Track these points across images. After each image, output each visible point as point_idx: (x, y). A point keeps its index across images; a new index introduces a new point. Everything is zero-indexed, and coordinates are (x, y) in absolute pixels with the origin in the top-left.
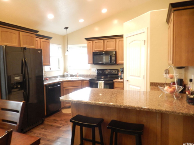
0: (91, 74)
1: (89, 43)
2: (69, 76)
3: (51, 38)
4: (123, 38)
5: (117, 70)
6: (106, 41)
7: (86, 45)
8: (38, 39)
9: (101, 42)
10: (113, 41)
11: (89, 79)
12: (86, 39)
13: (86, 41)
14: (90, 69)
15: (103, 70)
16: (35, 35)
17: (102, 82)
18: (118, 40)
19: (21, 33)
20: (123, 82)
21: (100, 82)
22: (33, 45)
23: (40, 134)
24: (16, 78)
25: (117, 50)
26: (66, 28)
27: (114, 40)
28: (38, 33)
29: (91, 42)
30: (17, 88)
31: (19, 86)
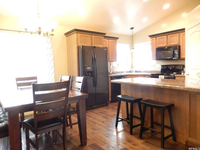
0: (156, 70)
1: (153, 40)
2: (134, 72)
3: (117, 38)
4: (185, 32)
5: (182, 65)
6: (169, 36)
7: (150, 42)
8: (107, 40)
9: (164, 38)
10: (177, 36)
11: (150, 74)
12: (150, 36)
13: (149, 38)
14: (154, 65)
15: (167, 66)
16: (103, 37)
17: (162, 77)
18: (182, 34)
19: (93, 36)
20: (184, 77)
21: (160, 77)
22: (101, 45)
23: (103, 111)
24: (88, 68)
25: (181, 45)
26: (132, 28)
27: (177, 34)
28: (106, 35)
29: (154, 38)
30: (89, 75)
31: (90, 74)
